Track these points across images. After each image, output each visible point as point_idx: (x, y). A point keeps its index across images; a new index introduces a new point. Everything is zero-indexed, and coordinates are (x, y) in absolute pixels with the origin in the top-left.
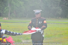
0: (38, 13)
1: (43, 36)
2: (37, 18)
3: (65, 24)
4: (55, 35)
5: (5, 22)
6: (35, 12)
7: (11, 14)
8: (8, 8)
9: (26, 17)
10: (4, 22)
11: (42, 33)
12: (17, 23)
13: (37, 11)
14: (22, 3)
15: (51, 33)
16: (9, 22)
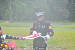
0: (40, 16)
1: (46, 43)
2: (40, 22)
3: (73, 28)
4: (62, 40)
5: (7, 26)
6: (37, 15)
7: (12, 17)
8: (10, 10)
9: (29, 20)
10: (5, 26)
11: (44, 39)
12: (20, 27)
13: (39, 14)
14: (24, 5)
15: (57, 38)
16: (11, 26)
